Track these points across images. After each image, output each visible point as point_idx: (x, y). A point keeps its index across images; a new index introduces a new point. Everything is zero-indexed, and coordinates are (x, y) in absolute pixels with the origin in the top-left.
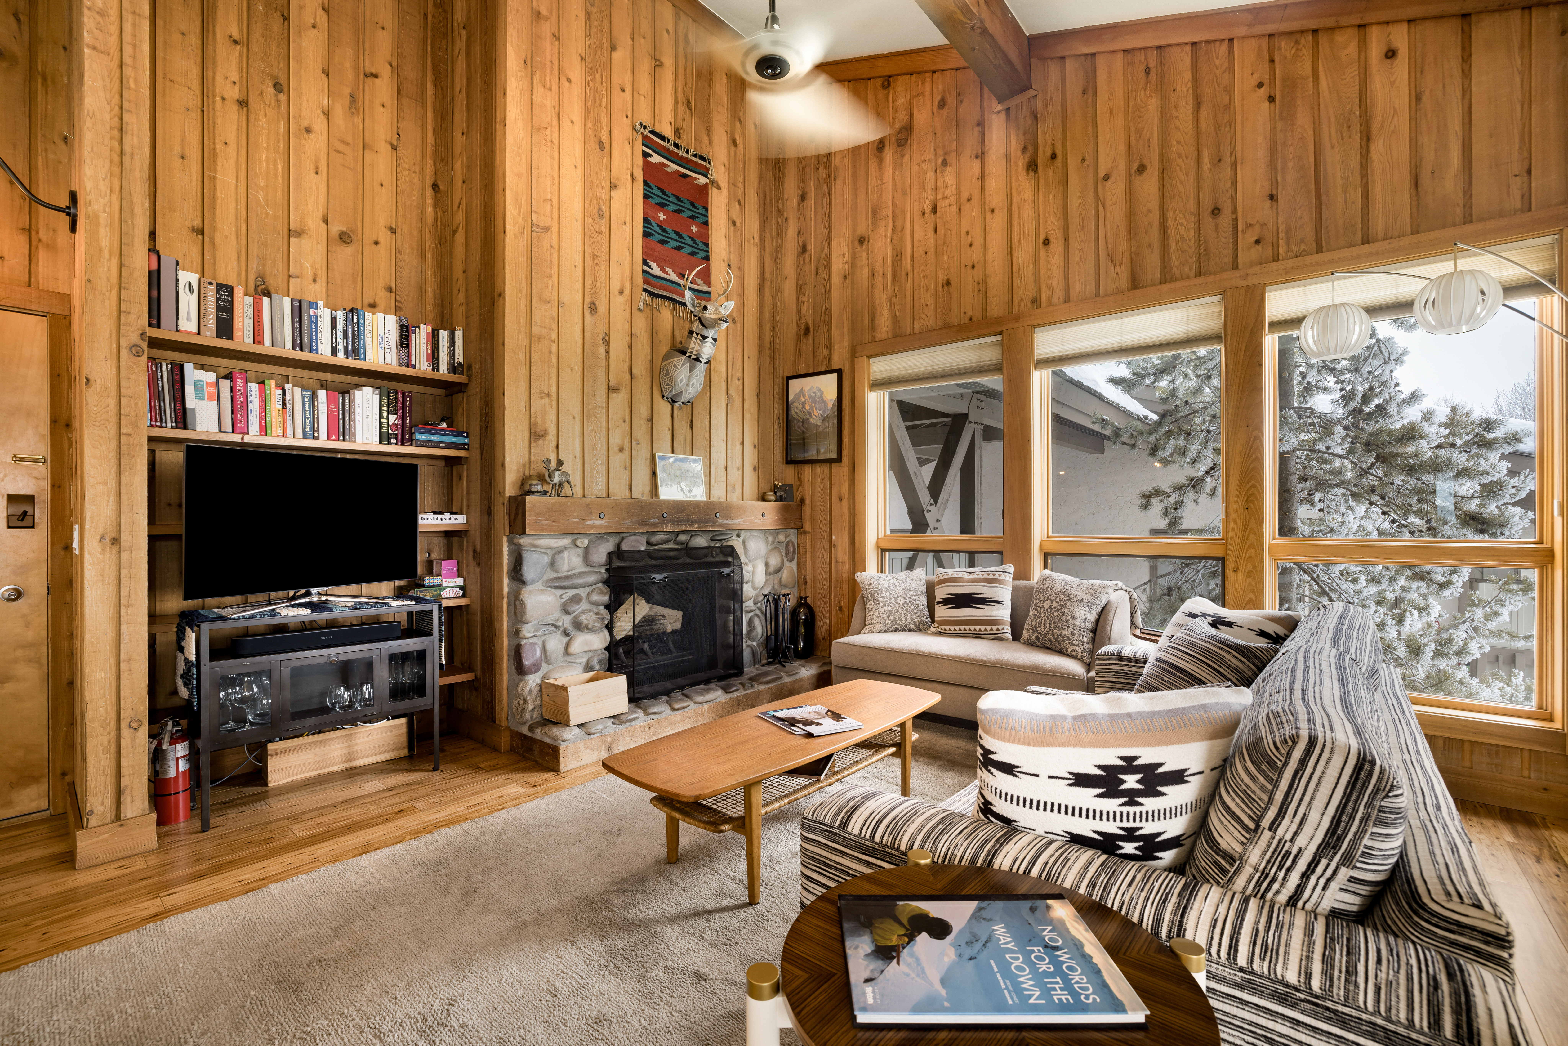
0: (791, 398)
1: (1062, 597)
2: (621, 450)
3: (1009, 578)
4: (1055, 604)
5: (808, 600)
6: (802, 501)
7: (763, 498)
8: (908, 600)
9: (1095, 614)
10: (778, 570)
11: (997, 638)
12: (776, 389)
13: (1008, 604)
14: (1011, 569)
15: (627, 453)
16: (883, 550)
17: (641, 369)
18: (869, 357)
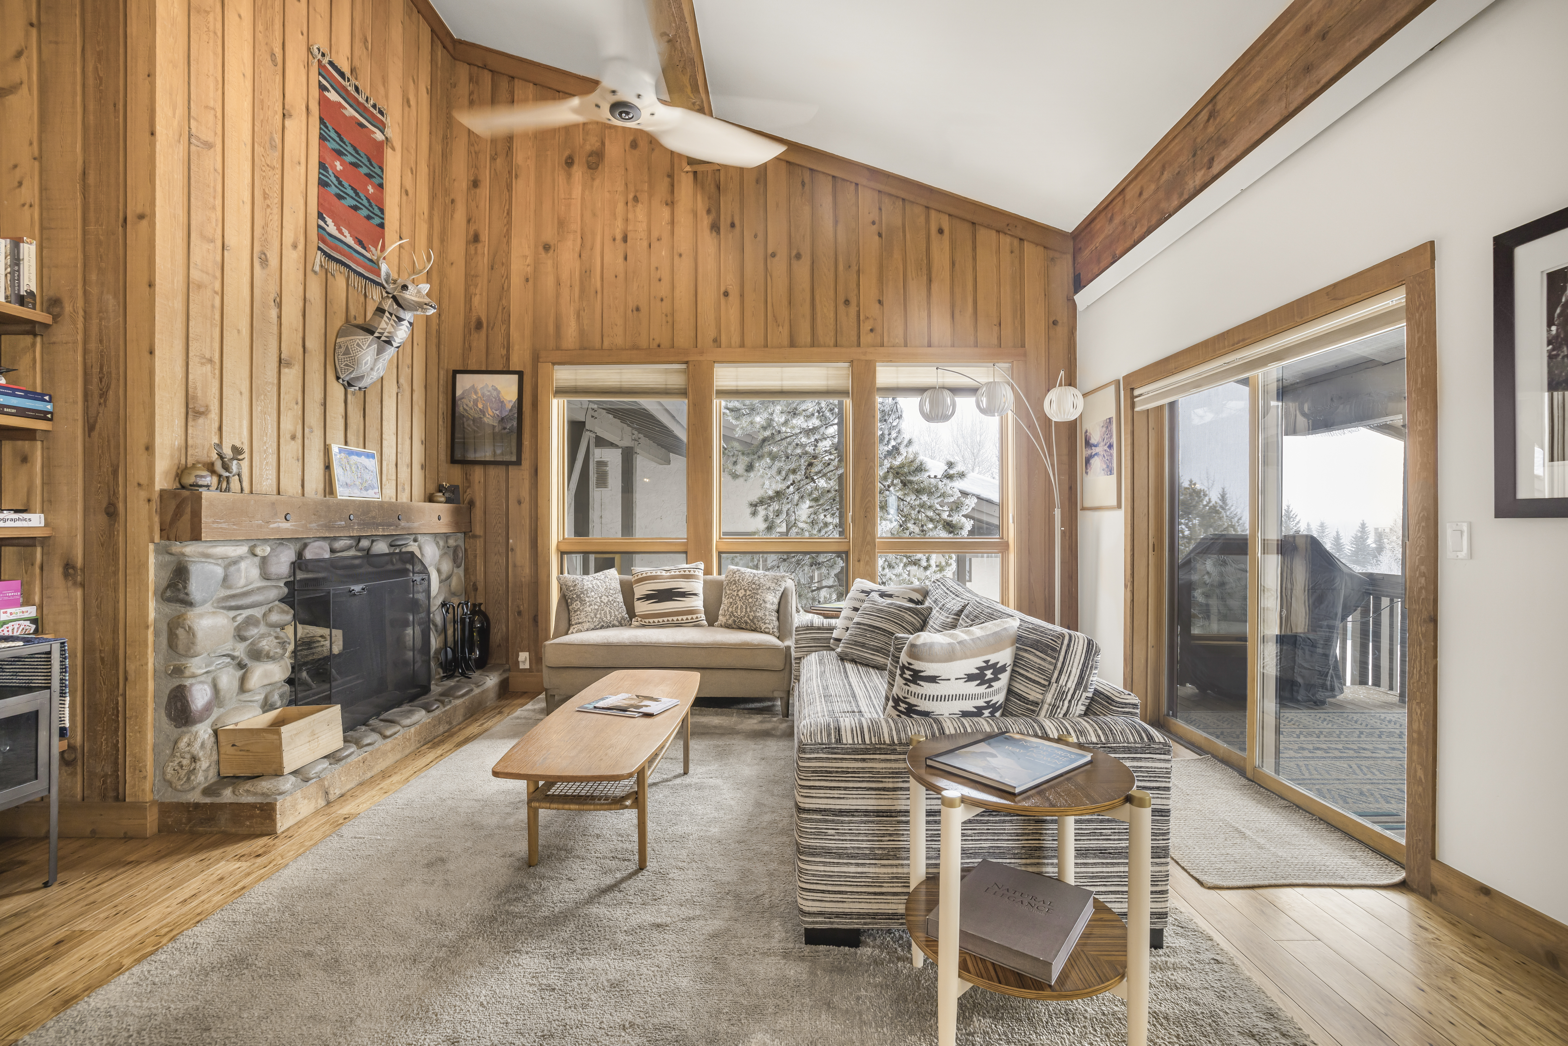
0: (459, 393)
1: (754, 586)
2: (293, 438)
3: (700, 573)
4: (748, 593)
5: (483, 608)
6: (471, 504)
7: (430, 499)
8: (611, 598)
9: (778, 597)
10: (449, 577)
11: (697, 625)
12: (441, 382)
13: (701, 596)
14: (702, 566)
15: (300, 441)
16: (563, 553)
17: (314, 343)
18: (554, 364)
